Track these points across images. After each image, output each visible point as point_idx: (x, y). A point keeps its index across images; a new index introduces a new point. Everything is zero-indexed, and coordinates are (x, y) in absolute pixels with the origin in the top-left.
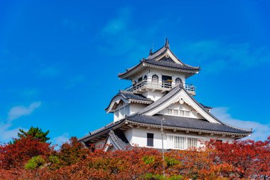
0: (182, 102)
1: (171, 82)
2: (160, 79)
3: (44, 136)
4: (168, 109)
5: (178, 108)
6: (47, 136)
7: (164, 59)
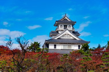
0: (67, 34)
1: (67, 27)
2: (63, 26)
3: (39, 44)
4: (63, 36)
5: (66, 36)
6: (40, 44)
7: (65, 20)
